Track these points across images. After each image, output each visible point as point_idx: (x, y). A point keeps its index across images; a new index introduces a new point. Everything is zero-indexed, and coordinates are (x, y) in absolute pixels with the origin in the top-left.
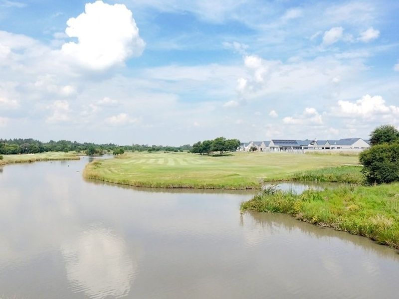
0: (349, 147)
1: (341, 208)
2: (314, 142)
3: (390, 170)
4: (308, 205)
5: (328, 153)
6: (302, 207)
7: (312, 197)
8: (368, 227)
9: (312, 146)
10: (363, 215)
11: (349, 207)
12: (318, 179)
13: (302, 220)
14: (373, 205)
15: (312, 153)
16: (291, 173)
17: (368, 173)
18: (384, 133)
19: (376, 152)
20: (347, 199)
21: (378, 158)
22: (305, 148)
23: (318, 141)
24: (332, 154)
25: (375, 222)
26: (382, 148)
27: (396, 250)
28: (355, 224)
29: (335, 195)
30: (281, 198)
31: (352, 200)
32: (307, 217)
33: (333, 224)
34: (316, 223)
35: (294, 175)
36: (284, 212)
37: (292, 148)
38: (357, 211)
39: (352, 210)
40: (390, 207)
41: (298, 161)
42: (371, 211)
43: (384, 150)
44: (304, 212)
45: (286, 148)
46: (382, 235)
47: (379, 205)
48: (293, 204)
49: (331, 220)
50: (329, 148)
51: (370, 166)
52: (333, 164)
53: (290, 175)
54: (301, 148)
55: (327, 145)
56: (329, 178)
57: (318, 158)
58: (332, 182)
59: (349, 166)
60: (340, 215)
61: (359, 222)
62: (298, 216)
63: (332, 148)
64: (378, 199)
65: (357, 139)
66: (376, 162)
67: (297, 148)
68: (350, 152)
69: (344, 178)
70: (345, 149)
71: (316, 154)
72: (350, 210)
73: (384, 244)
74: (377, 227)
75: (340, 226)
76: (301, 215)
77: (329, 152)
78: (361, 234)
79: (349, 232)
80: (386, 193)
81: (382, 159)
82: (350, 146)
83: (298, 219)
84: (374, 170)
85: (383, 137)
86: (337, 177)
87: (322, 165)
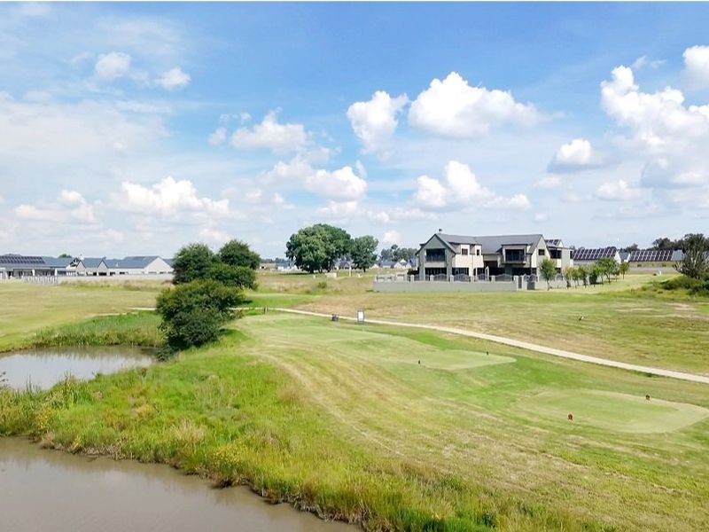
0: (139, 271)
1: (126, 412)
2: (78, 260)
3: (203, 325)
4: (63, 415)
5: (103, 284)
6: (51, 420)
7: (72, 397)
8: (169, 445)
9: (74, 268)
10: (159, 424)
11: (139, 410)
12: (84, 341)
13: (53, 448)
14: (176, 401)
15: (74, 284)
16: (31, 331)
17: (169, 329)
18: (193, 256)
19: (183, 296)
20: (136, 392)
21: (185, 305)
22: (60, 273)
23: (86, 259)
24: (111, 285)
25: (179, 435)
26: (191, 289)
27: (209, 481)
28: (147, 444)
29: (114, 387)
30: (9, 405)
31: (143, 393)
32: (61, 442)
33: (111, 448)
34: (79, 450)
35: (38, 337)
36: (14, 434)
37: (34, 271)
38: (152, 418)
39: (144, 415)
40: (201, 400)
41: (48, 304)
42: (174, 413)
43: (194, 293)
44: (57, 428)
45: (20, 273)
46: (189, 459)
47: (185, 398)
48: (33, 416)
49: (108, 441)
50: (105, 274)
51: (172, 319)
52: (113, 308)
53: (30, 336)
54: (53, 273)
55: (102, 267)
56: (106, 338)
57: (85, 294)
58: (112, 344)
59: (140, 312)
60: (122, 428)
61: (154, 438)
62: (43, 442)
63: (111, 274)
64: (184, 389)
65: (153, 258)
66: (181, 313)
67: (45, 273)
68: (141, 282)
69: (132, 337)
70: (133, 275)
71: (82, 285)
72: (140, 415)
73: (192, 473)
74: (182, 444)
75: (123, 451)
76: (51, 436)
77: (105, 282)
78: (157, 460)
79: (139, 459)
80: (195, 375)
81: (190, 308)
82: (142, 270)
83: (44, 447)
84: (178, 325)
85: (192, 262)
86: (119, 336)
87: (93, 311)
